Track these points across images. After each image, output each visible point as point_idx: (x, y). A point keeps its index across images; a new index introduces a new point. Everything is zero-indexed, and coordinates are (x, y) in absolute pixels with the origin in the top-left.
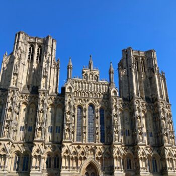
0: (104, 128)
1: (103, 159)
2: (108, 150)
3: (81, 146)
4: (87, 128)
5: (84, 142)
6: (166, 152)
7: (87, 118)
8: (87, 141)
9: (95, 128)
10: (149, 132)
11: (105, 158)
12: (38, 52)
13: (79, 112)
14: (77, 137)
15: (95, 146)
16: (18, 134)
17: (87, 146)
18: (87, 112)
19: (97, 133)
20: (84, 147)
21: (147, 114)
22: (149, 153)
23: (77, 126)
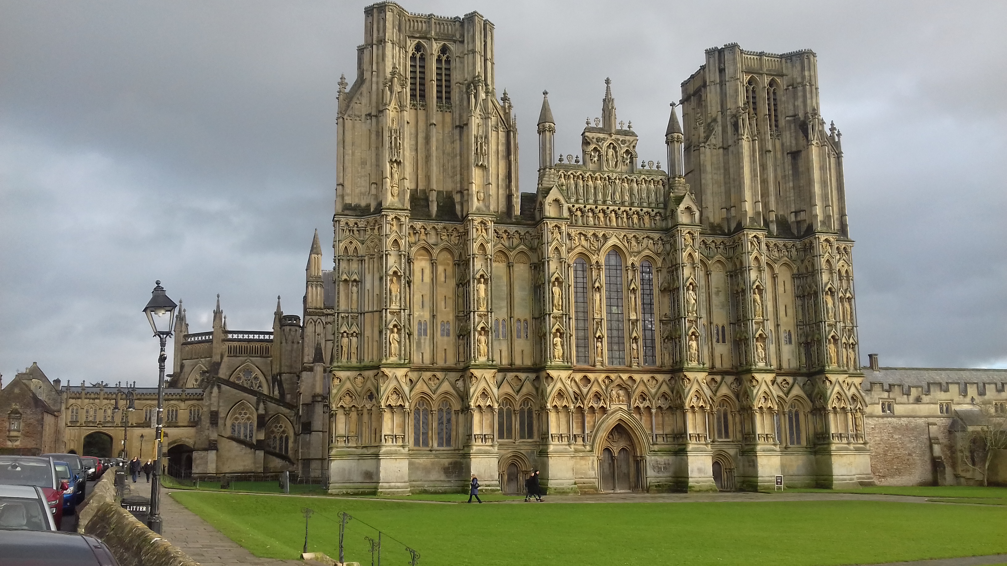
2: (665, 388)
4: (605, 324)
5: (599, 366)
6: (829, 392)
7: (603, 291)
8: (606, 361)
9: (628, 324)
10: (783, 329)
11: (658, 408)
12: (439, 68)
13: (580, 273)
14: (577, 351)
15: (631, 377)
16: (414, 345)
17: (608, 377)
18: (603, 275)
19: (635, 338)
20: (600, 380)
21: (780, 274)
22: (781, 394)
23: (577, 319)
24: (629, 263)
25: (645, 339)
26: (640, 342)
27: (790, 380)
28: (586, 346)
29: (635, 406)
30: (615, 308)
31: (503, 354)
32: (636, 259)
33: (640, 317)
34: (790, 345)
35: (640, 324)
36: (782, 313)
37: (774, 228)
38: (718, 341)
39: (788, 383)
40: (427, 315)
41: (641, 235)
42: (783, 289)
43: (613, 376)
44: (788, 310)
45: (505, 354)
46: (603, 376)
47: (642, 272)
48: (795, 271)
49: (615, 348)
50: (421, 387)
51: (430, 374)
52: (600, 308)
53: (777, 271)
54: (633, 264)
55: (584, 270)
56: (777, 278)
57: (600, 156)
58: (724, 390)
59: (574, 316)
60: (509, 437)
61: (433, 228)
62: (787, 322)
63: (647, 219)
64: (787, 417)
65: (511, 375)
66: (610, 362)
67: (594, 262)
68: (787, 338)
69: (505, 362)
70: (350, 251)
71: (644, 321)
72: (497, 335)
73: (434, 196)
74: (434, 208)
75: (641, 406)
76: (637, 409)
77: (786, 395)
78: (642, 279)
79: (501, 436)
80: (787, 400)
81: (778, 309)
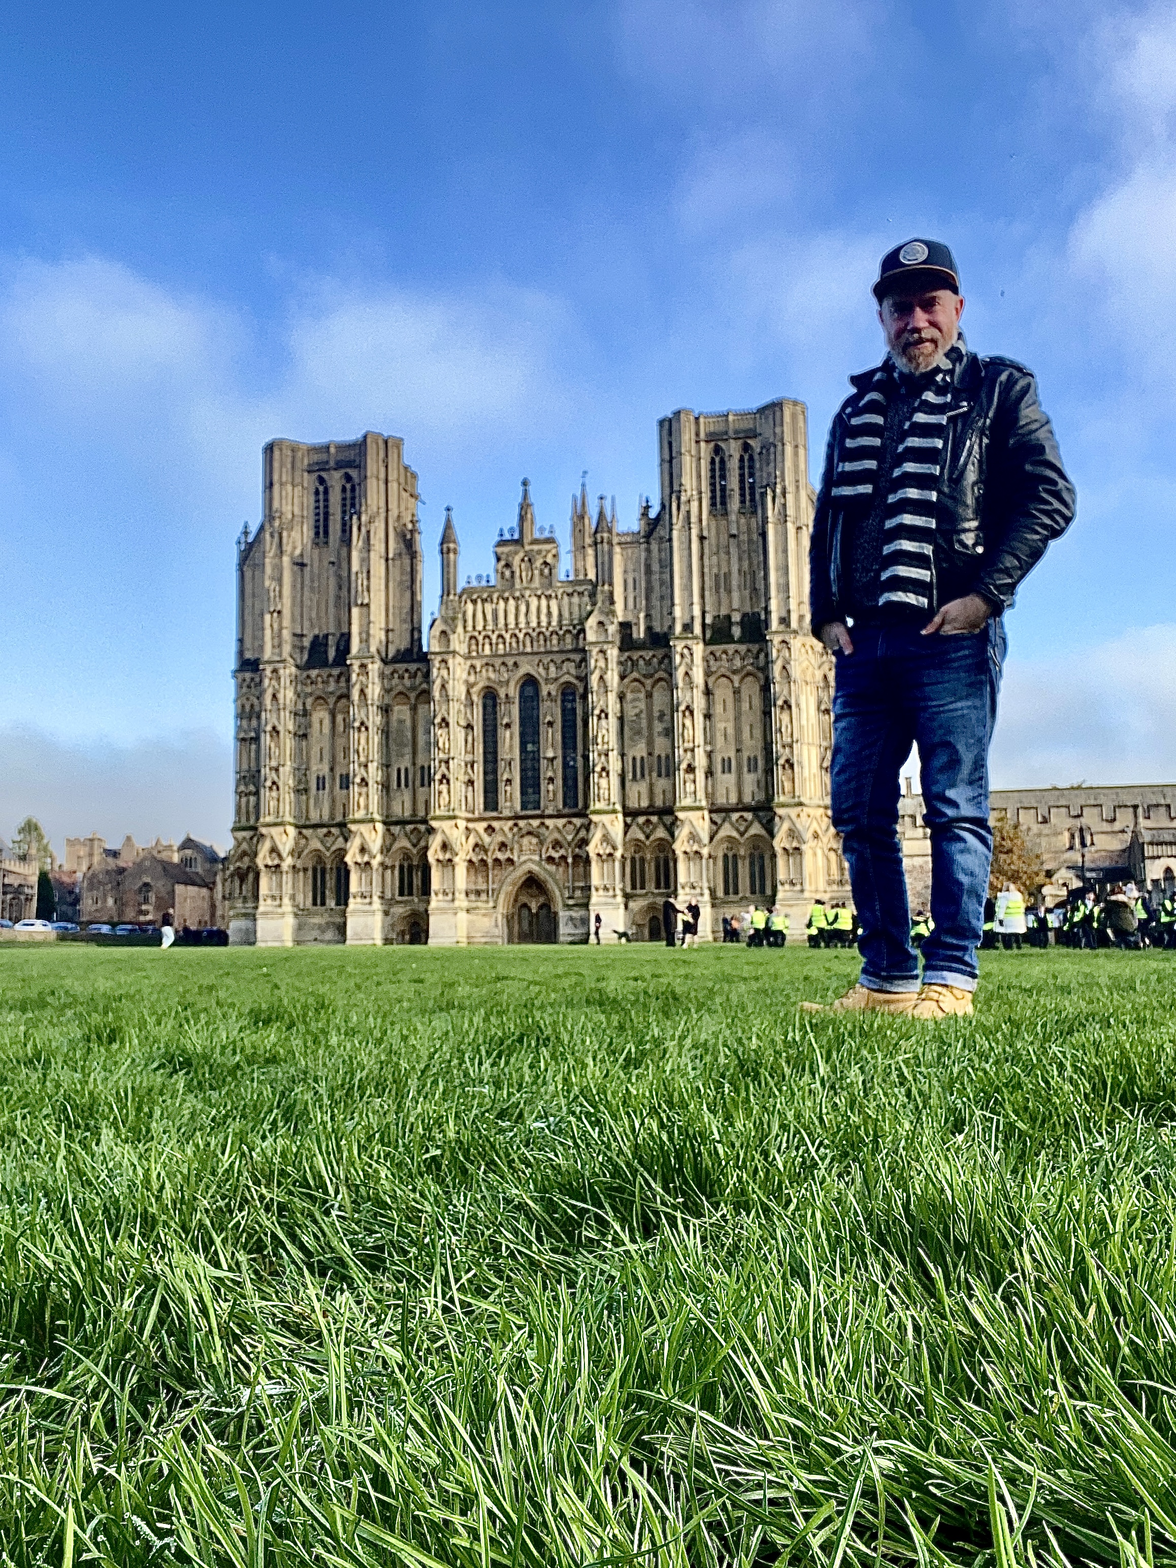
0: (574, 760)
1: (570, 860)
2: (583, 834)
3: (495, 824)
4: (515, 764)
5: (507, 813)
7: (516, 728)
8: (518, 807)
9: (544, 763)
10: (745, 755)
11: (576, 857)
12: (344, 499)
13: (490, 709)
14: (485, 797)
15: (543, 824)
16: (312, 801)
17: (516, 825)
18: (515, 710)
19: (551, 780)
20: (506, 829)
21: (743, 687)
22: (735, 834)
23: (486, 762)
24: (544, 693)
25: (565, 779)
26: (559, 782)
27: (749, 816)
28: (496, 791)
29: (548, 855)
30: (531, 745)
33: (560, 753)
34: (756, 774)
35: (559, 763)
36: (746, 735)
37: (736, 631)
38: (659, 775)
39: (746, 820)
40: (325, 769)
41: (558, 658)
42: (748, 706)
43: (522, 823)
44: (756, 731)
45: (408, 805)
46: (511, 823)
47: (563, 701)
48: (762, 682)
49: (530, 790)
50: (316, 844)
51: (325, 830)
52: (511, 746)
53: (737, 685)
54: (549, 694)
55: (495, 706)
56: (737, 692)
57: (513, 573)
58: (661, 833)
59: (481, 759)
60: (410, 894)
61: (330, 675)
62: (752, 746)
63: (569, 638)
64: (747, 862)
65: (409, 827)
66: (524, 807)
67: (503, 696)
68: (752, 765)
69: (407, 814)
70: (248, 708)
71: (564, 758)
72: (399, 785)
73: (331, 641)
74: (332, 653)
75: (556, 855)
76: (550, 859)
77: (742, 834)
78: (564, 710)
79: (401, 894)
80: (742, 840)
81: (738, 730)
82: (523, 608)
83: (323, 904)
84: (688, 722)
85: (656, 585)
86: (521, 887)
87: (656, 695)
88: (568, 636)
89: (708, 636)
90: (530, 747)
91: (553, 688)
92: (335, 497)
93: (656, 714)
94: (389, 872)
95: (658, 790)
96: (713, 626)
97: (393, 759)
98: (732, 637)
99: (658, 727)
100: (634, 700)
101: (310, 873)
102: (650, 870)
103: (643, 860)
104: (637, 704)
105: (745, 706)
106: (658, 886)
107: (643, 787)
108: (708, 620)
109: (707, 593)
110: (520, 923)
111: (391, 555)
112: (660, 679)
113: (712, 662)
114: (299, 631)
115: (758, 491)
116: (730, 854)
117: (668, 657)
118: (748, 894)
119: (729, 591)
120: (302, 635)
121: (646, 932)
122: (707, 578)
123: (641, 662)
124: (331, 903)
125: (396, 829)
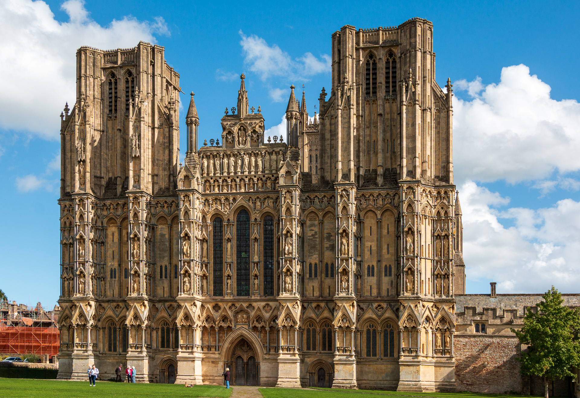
1: (267, 330)
2: (276, 312)
3: (221, 304)
4: (234, 266)
5: (228, 297)
6: (401, 314)
7: (234, 242)
8: (235, 293)
9: (252, 265)
10: (384, 264)
11: (271, 328)
12: (127, 88)
13: (218, 228)
14: (214, 286)
15: (250, 305)
16: (108, 285)
17: (233, 305)
18: (234, 229)
19: (256, 276)
20: (227, 308)
21: (384, 219)
22: (374, 316)
23: (215, 263)
24: (253, 219)
25: (265, 276)
26: (262, 278)
27: (384, 305)
28: (221, 282)
29: (253, 325)
30: (244, 253)
31: (165, 290)
32: (258, 215)
33: (262, 259)
34: (390, 277)
35: (262, 265)
36: (385, 251)
37: (380, 180)
38: (327, 276)
39: (382, 308)
40: (116, 265)
41: (262, 196)
42: (386, 231)
43: (238, 305)
44: (390, 249)
45: (167, 289)
46: (230, 304)
47: (265, 225)
48: (396, 216)
49: (243, 283)
50: (110, 313)
51: (115, 304)
52: (232, 254)
53: (379, 217)
54: (256, 219)
55: (221, 227)
56: (379, 223)
57: (233, 137)
58: (326, 314)
59: (212, 262)
60: (168, 346)
61: (118, 204)
62: (388, 258)
63: (269, 184)
64: (382, 334)
65: (167, 304)
66: (239, 294)
67: (226, 220)
68: (388, 271)
69: (166, 295)
70: (68, 224)
71: (265, 262)
72: (161, 277)
73: (119, 181)
74: (119, 189)
75: (259, 326)
76: (255, 329)
77: (379, 317)
78: (265, 230)
79: (163, 346)
80: (379, 321)
81: (379, 248)
82: (240, 162)
83: (115, 350)
84: (344, 241)
85: (328, 148)
86: (237, 345)
87: (325, 222)
88: (268, 181)
89: (361, 183)
90: (243, 255)
91: (258, 216)
92: (122, 86)
93: (325, 235)
94: (155, 332)
95: (326, 286)
96: (364, 177)
97: (158, 259)
98: (376, 184)
99: (327, 244)
100: (312, 225)
101: (107, 331)
102: (319, 338)
103: (314, 331)
104: (313, 228)
105: (385, 232)
106: (324, 349)
107: (316, 284)
108: (362, 172)
109: (361, 154)
110: (236, 368)
111: (156, 126)
112: (329, 212)
113: (363, 201)
114: (98, 175)
115: (398, 84)
116: (371, 329)
117: (333, 197)
118: (383, 357)
119: (376, 153)
120: (101, 178)
121: (316, 377)
122: (361, 144)
123: (316, 200)
124: (120, 350)
125: (158, 305)
